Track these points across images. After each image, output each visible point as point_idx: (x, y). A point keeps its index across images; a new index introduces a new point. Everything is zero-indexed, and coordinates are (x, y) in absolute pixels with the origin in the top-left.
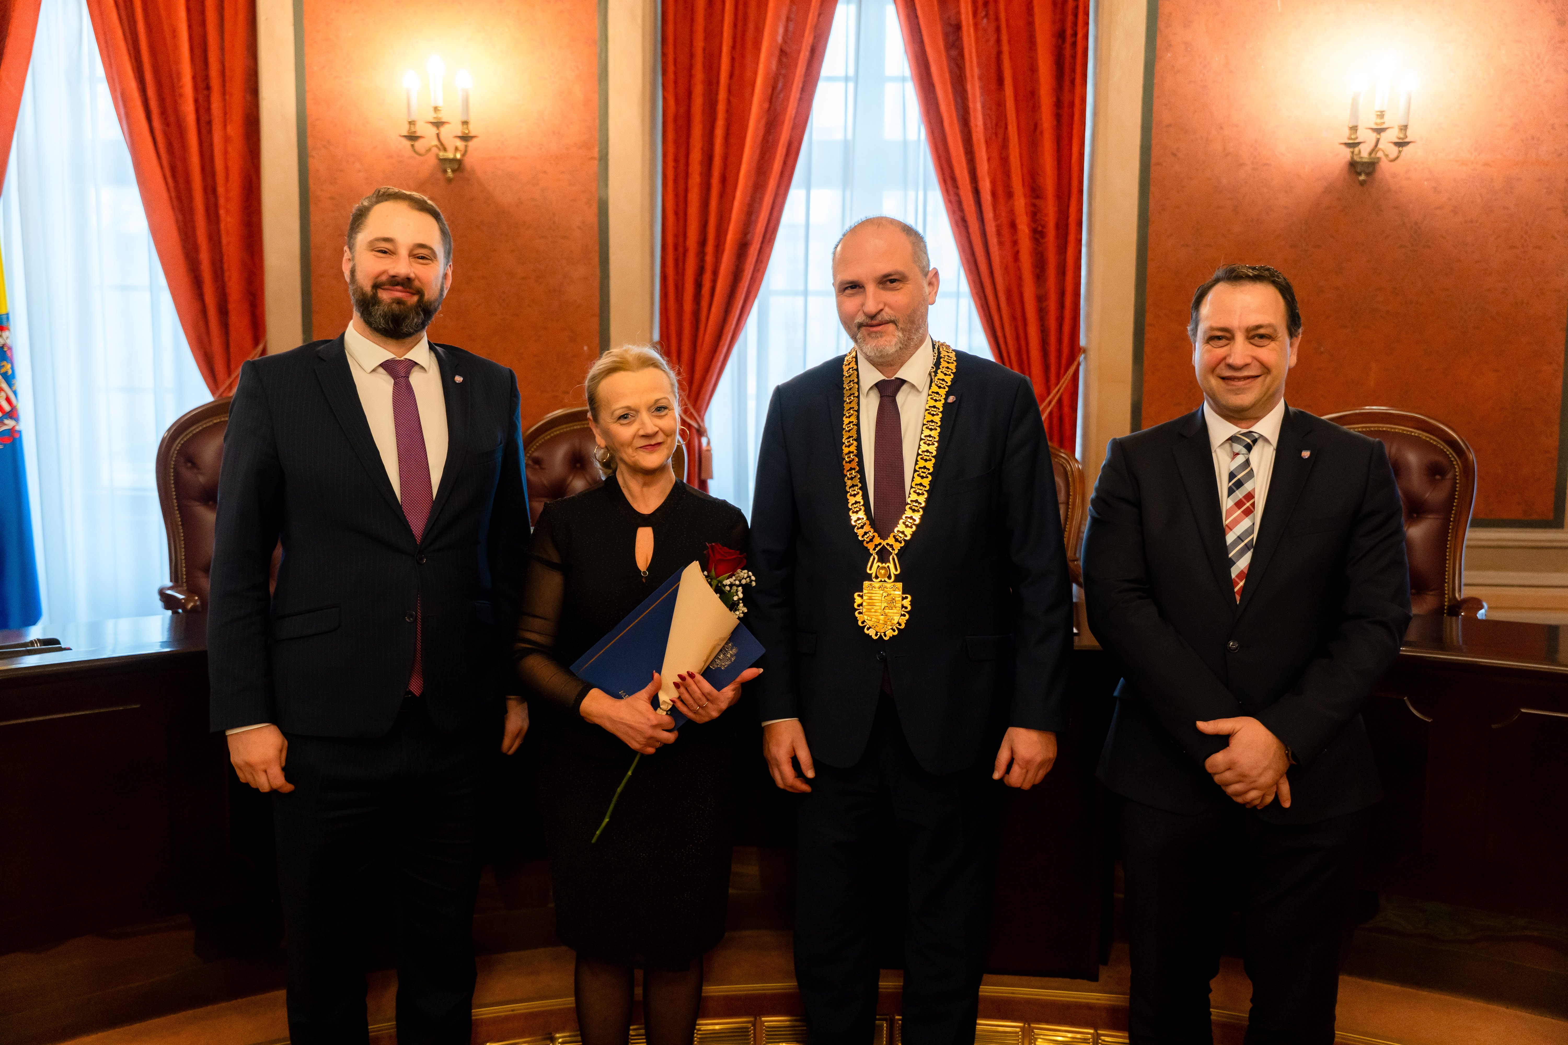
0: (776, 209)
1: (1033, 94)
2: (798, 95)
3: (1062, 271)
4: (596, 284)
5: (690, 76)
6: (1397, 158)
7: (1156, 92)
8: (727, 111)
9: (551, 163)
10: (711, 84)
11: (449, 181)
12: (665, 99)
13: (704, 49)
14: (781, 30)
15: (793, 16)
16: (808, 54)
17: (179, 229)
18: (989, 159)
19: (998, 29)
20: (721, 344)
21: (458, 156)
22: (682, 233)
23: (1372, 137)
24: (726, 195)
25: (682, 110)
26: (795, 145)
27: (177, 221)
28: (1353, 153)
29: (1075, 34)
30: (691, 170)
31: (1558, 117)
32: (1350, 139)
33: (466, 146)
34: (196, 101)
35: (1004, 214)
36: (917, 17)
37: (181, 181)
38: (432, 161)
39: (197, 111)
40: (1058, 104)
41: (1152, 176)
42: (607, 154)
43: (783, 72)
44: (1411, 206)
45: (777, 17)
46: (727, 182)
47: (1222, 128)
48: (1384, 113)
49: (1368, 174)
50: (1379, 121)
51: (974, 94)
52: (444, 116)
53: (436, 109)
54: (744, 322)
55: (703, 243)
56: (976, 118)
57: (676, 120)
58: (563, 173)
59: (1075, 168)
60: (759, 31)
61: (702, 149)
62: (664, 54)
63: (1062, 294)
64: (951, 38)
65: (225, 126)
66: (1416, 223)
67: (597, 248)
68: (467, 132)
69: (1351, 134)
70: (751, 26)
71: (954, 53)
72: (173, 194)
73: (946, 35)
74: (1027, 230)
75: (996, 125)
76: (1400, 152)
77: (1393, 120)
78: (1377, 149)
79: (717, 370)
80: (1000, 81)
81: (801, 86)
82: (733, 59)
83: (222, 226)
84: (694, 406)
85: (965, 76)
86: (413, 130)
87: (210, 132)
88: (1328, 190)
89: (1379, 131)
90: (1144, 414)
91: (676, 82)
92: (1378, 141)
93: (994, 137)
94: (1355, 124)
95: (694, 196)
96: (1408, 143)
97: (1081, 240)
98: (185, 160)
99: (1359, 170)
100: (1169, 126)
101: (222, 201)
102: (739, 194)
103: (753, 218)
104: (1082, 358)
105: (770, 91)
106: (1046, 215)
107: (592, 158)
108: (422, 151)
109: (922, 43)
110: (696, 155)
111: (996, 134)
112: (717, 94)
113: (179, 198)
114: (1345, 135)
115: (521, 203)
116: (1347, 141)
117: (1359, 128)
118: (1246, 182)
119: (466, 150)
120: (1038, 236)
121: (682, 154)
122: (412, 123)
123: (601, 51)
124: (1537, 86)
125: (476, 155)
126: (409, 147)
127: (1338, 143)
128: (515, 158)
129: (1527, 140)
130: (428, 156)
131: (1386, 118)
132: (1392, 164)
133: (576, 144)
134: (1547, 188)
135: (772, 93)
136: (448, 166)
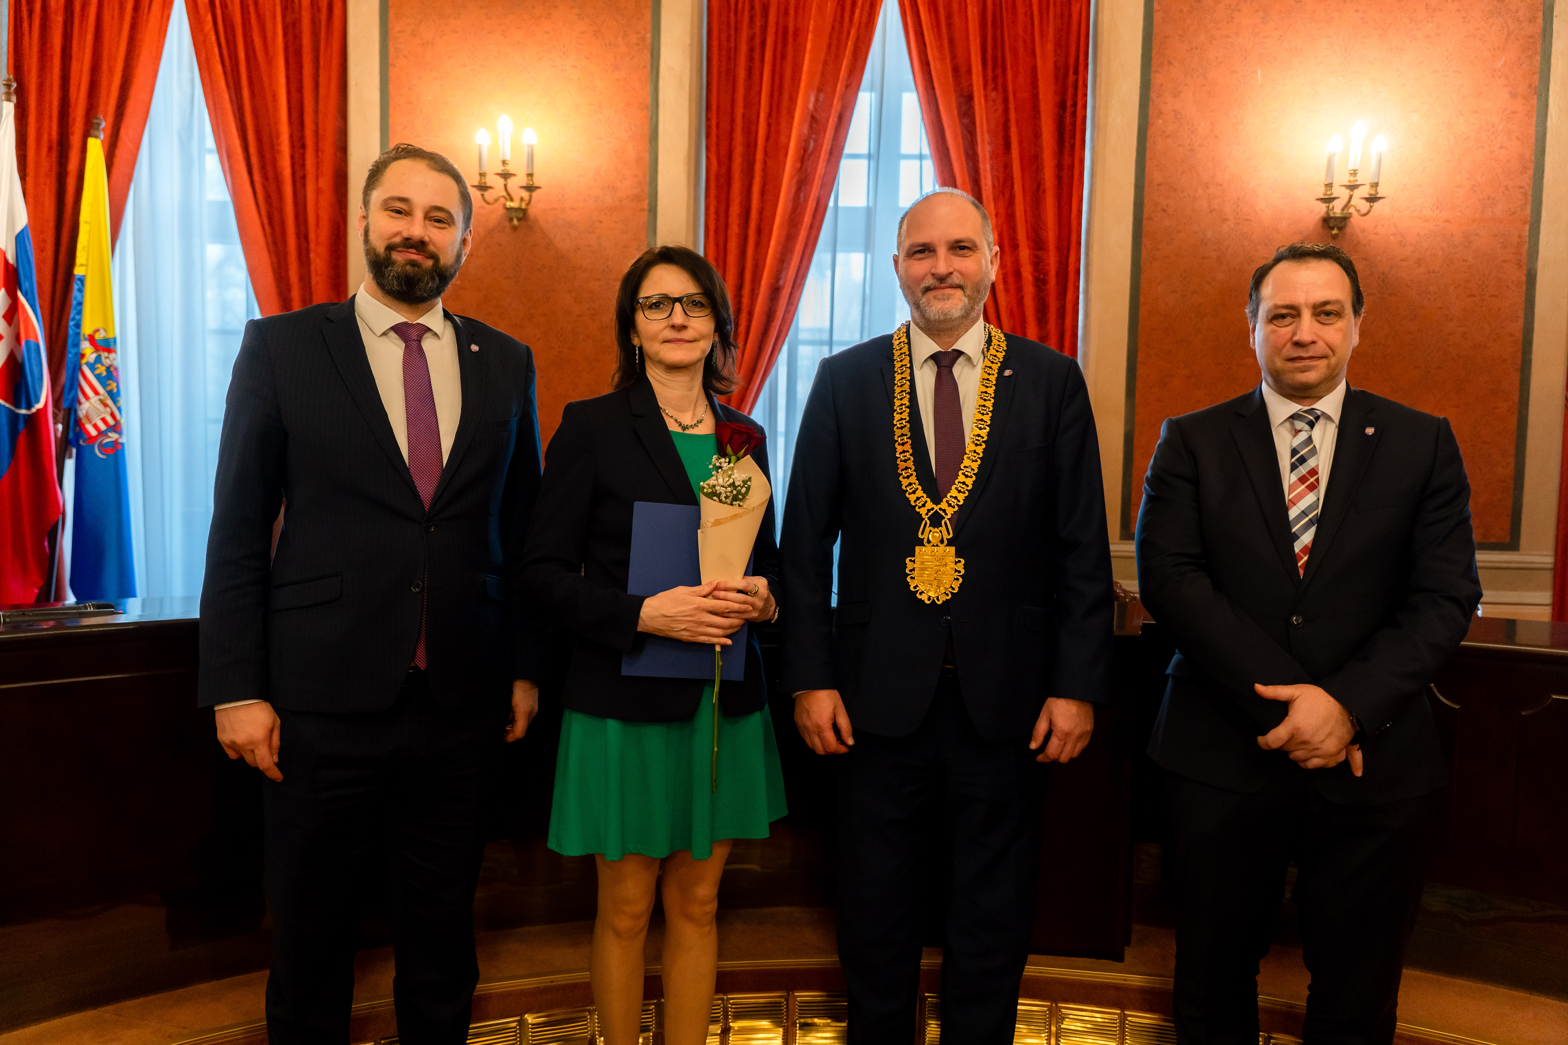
0: (806, 257)
1: (1037, 157)
2: (827, 157)
3: (1061, 315)
5: (731, 139)
6: (1369, 212)
7: (1149, 154)
8: (764, 170)
9: (606, 214)
10: (750, 146)
11: (515, 228)
12: (708, 158)
13: (744, 116)
14: (812, 99)
15: (822, 88)
16: (836, 120)
17: (274, 270)
19: (1006, 101)
20: (755, 376)
21: (523, 206)
23: (1344, 194)
24: (761, 245)
25: (723, 170)
26: (823, 201)
27: (272, 264)
28: (1328, 207)
29: (1075, 105)
30: (730, 220)
31: (1511, 179)
32: (1325, 195)
33: (530, 196)
34: (292, 157)
35: (1009, 264)
36: (933, 88)
37: (278, 229)
38: (501, 211)
39: (293, 165)
40: (1059, 166)
41: (1144, 229)
42: (656, 206)
44: (1378, 258)
45: (809, 88)
46: (763, 233)
47: (1207, 187)
48: (1356, 172)
49: (1340, 229)
50: (1352, 178)
51: (984, 157)
52: (511, 169)
53: (504, 162)
54: (775, 358)
56: (985, 178)
57: (717, 179)
58: (616, 222)
59: (1074, 222)
60: (793, 100)
61: (741, 203)
62: (708, 119)
63: (1061, 336)
64: (964, 108)
65: (317, 178)
66: (1383, 273)
68: (531, 183)
69: (1326, 191)
70: (786, 96)
71: (966, 121)
72: (270, 239)
73: (959, 106)
74: (1030, 278)
75: (1004, 184)
76: (1371, 207)
77: (1365, 178)
78: (1349, 205)
79: (751, 400)
80: (1007, 145)
81: (829, 148)
82: (769, 125)
83: (313, 268)
85: (976, 141)
86: (484, 181)
87: (304, 186)
89: (1352, 187)
90: (1136, 442)
91: (718, 144)
92: (1351, 197)
93: (1001, 196)
94: (1330, 182)
96: (1380, 198)
97: (1078, 288)
98: (281, 211)
99: (1331, 225)
100: (1160, 185)
101: (312, 246)
102: (773, 243)
103: (785, 265)
105: (802, 152)
106: (1048, 264)
107: (642, 210)
108: (492, 200)
109: (938, 110)
110: (735, 210)
111: (1003, 193)
112: (755, 155)
113: (275, 243)
114: (1321, 192)
115: (578, 248)
116: (1323, 197)
117: (1333, 185)
118: (1229, 236)
119: (530, 200)
120: (1040, 284)
121: (723, 208)
122: (482, 175)
123: (652, 115)
124: (1492, 152)
125: (538, 206)
126: (480, 197)
127: (1314, 199)
128: (574, 209)
129: (1484, 199)
130: (496, 205)
131: (1359, 176)
132: (1364, 218)
133: (628, 197)
134: (1502, 243)
135: (804, 154)
136: (514, 214)
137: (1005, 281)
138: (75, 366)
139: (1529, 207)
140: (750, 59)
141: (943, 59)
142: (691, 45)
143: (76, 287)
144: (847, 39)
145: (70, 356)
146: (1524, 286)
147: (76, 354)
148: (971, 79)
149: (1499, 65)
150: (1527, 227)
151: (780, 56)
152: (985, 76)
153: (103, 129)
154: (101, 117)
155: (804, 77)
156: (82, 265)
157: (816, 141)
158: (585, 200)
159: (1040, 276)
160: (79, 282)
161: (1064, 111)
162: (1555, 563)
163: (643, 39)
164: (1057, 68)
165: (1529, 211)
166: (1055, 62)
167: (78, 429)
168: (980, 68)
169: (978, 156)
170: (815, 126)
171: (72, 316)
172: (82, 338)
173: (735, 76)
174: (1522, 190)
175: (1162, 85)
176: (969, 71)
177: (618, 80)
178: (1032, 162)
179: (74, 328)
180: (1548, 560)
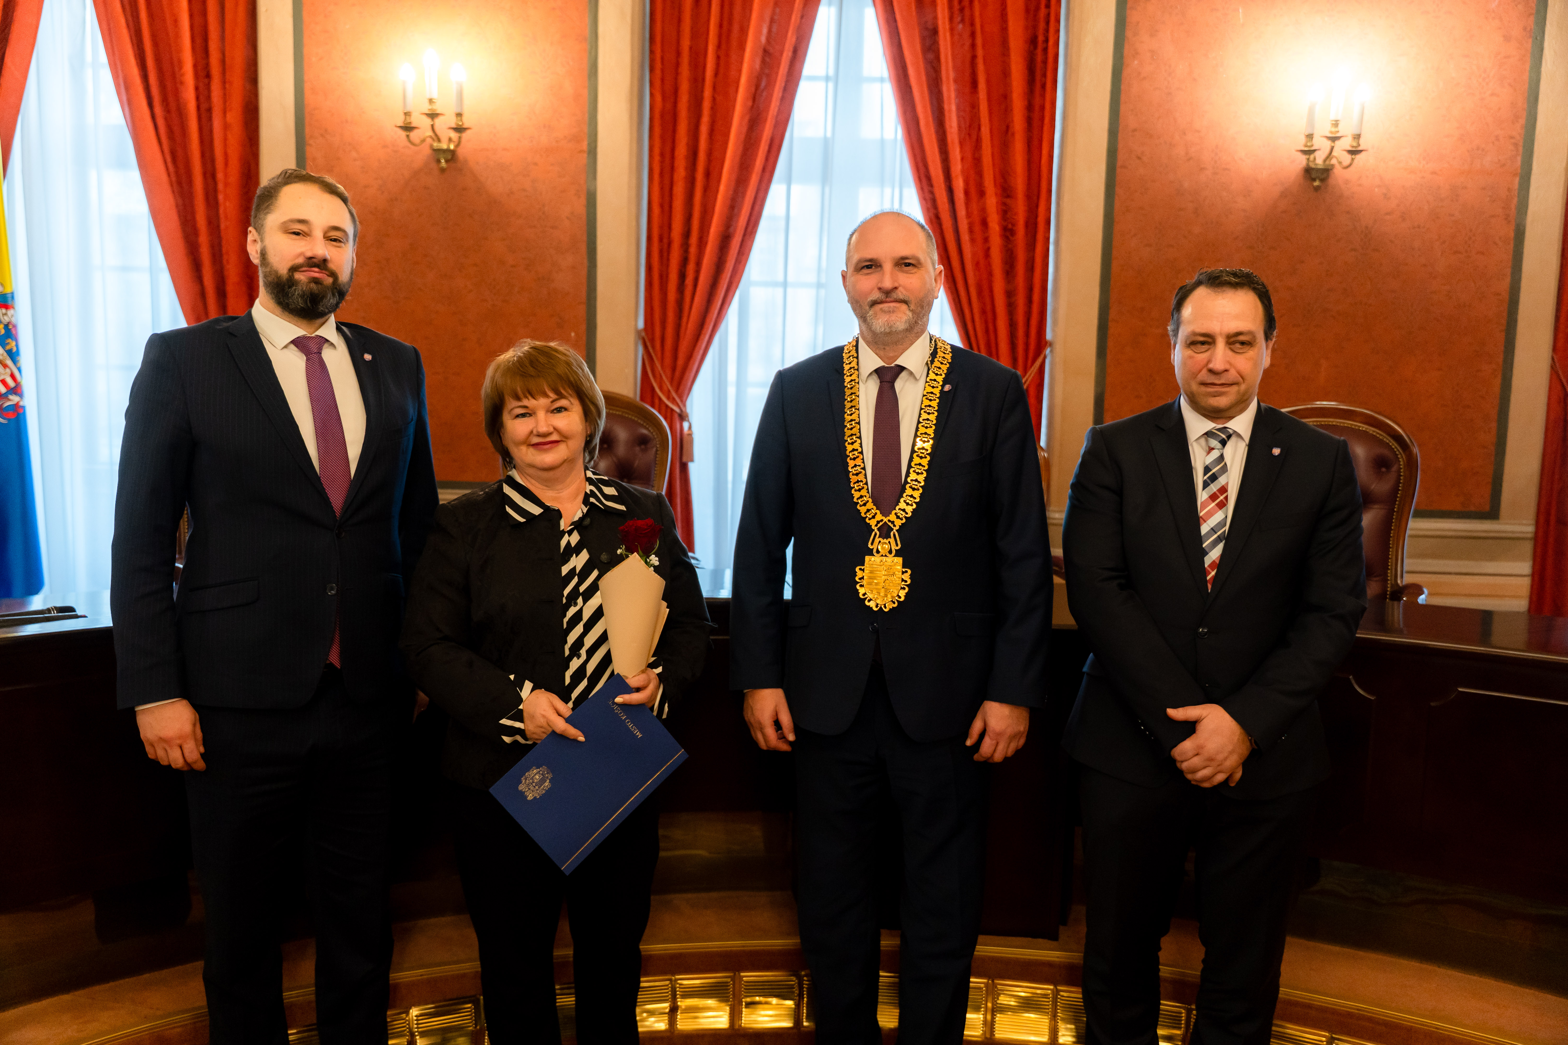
0: (759, 202)
1: (1006, 97)
2: (780, 95)
3: (1031, 268)
4: (584, 272)
5: (677, 73)
6: (1350, 165)
7: (1123, 97)
8: (712, 108)
9: (541, 155)
10: (697, 81)
11: (443, 170)
12: (652, 95)
13: (691, 48)
14: (765, 31)
15: (776, 17)
16: (790, 54)
17: (179, 213)
18: (962, 159)
19: (973, 35)
20: (704, 332)
21: (452, 147)
22: (667, 225)
23: (1327, 144)
24: (710, 190)
25: (669, 106)
26: (776, 142)
29: (1047, 41)
30: (676, 164)
31: (1500, 130)
32: (1306, 146)
33: (460, 138)
34: (197, 88)
35: (975, 212)
36: (895, 21)
38: (426, 151)
39: (198, 97)
40: (1030, 108)
41: (1118, 178)
42: (595, 147)
43: (767, 71)
44: (1362, 211)
45: (761, 18)
46: (712, 176)
47: (1185, 134)
48: (1338, 122)
49: (1322, 180)
50: (1334, 129)
51: (949, 97)
52: (438, 108)
53: (431, 101)
54: (725, 311)
55: (687, 235)
56: (950, 120)
57: (662, 116)
58: (552, 164)
59: (1044, 167)
60: (744, 31)
61: (687, 144)
62: (652, 52)
63: (1030, 289)
64: (928, 42)
65: (225, 112)
66: (1367, 227)
67: (585, 238)
68: (461, 124)
69: (1307, 142)
70: (736, 27)
71: (931, 56)
73: (923, 39)
74: (997, 228)
75: (970, 126)
76: (1353, 159)
77: (1347, 130)
78: (1331, 156)
79: (699, 357)
80: (974, 84)
81: (783, 84)
82: (718, 57)
84: (677, 392)
85: (941, 79)
86: (408, 120)
87: (210, 120)
88: (1283, 195)
89: (1334, 139)
90: (1106, 406)
91: (663, 80)
92: (1332, 149)
93: (967, 137)
94: (1311, 133)
95: (679, 190)
96: (1361, 151)
97: (1048, 239)
99: (1313, 176)
100: (1135, 130)
102: (722, 188)
103: (736, 210)
104: (1048, 351)
105: (753, 89)
106: (1016, 214)
107: (581, 151)
108: (417, 141)
109: (900, 47)
110: (682, 150)
112: (702, 91)
114: (1301, 143)
115: (512, 193)
116: (1303, 148)
117: (1314, 136)
118: (1207, 186)
119: (459, 142)
120: (1008, 234)
121: (668, 149)
122: (407, 114)
123: (591, 48)
124: (1483, 99)
125: (469, 146)
126: (404, 137)
127: (1294, 150)
128: (507, 150)
129: (1473, 150)
130: (423, 146)
131: (1340, 127)
132: (1345, 171)
133: (565, 137)
134: (1491, 197)
135: (756, 90)
136: (442, 156)
137: (971, 231)
139: (1517, 159)
146: (1512, 243)
148: (935, 11)
149: (1493, 6)
150: (1517, 180)
152: (951, 8)
155: (756, 6)
157: (768, 76)
158: (519, 140)
159: (1007, 225)
161: (1035, 48)
162: (1536, 533)
165: (1516, 165)
169: (943, 97)
174: (1513, 141)
175: (1138, 23)
177: (554, 9)
178: (1001, 102)
180: (1528, 529)
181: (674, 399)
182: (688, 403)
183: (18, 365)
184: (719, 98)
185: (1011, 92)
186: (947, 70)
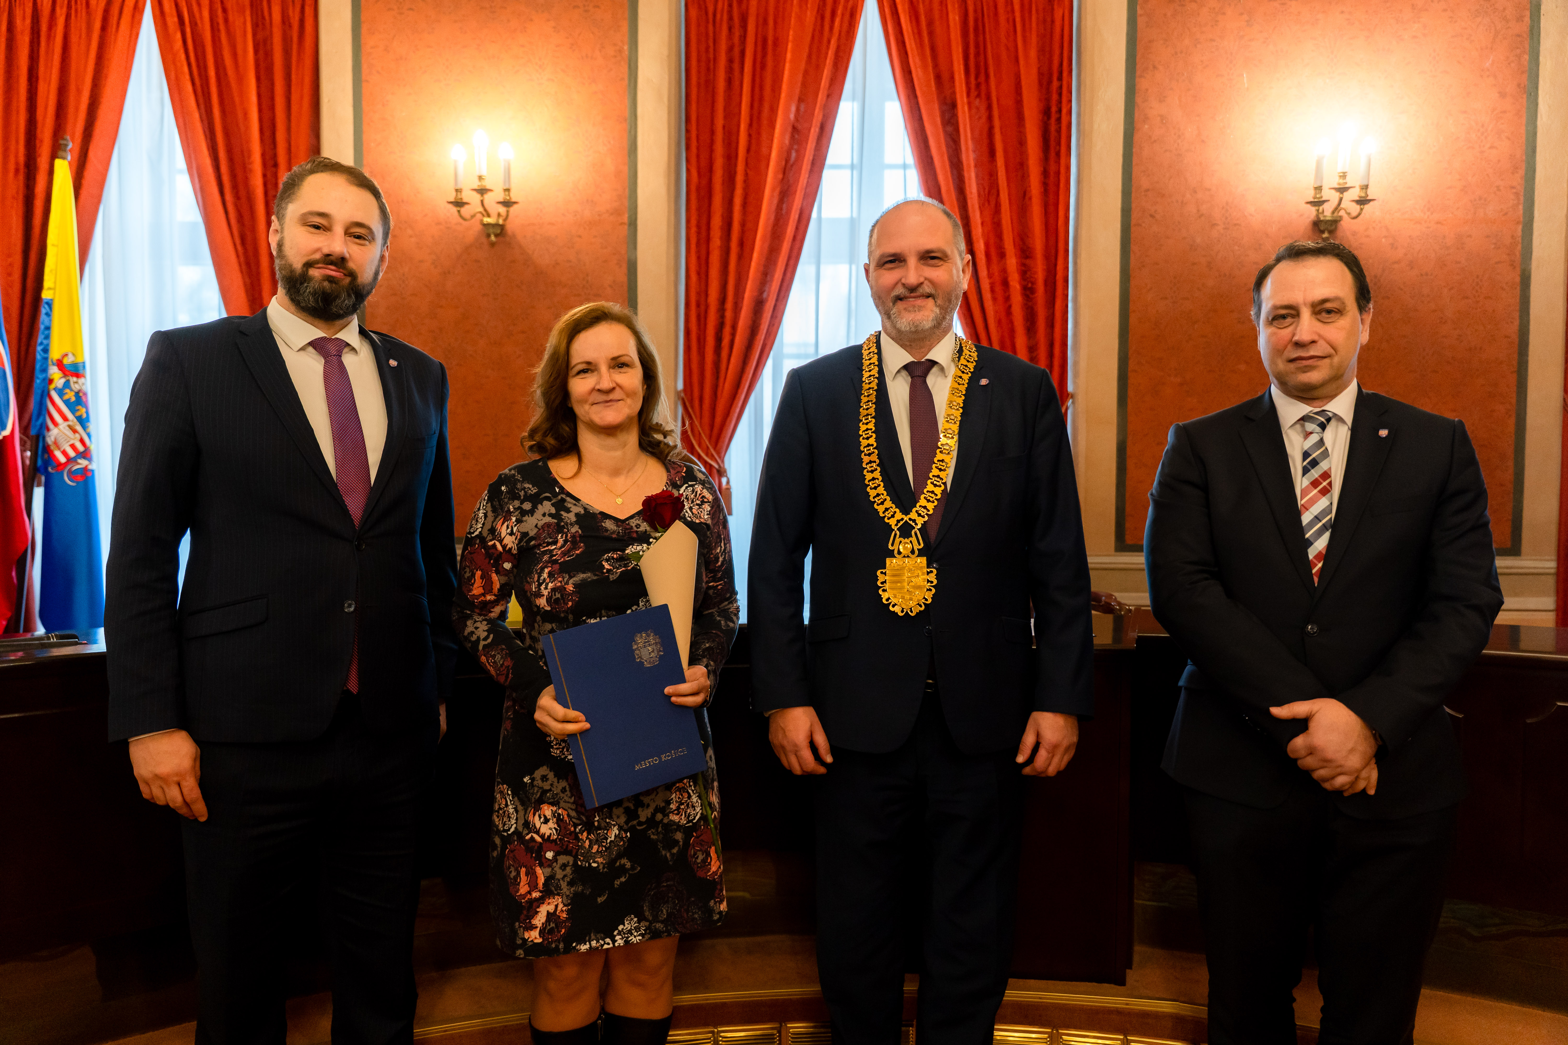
0: (790, 269)
1: (1022, 164)
2: (809, 167)
3: (1051, 324)
5: (712, 151)
6: (1359, 214)
7: (1135, 160)
8: (745, 181)
9: (584, 229)
10: (731, 158)
11: (493, 245)
12: (688, 170)
13: (724, 127)
14: (793, 108)
15: (803, 97)
16: (817, 130)
17: (247, 291)
18: (982, 224)
19: (989, 108)
20: (740, 391)
21: (501, 222)
22: (704, 292)
23: (1334, 197)
24: (744, 258)
25: (704, 182)
26: (806, 213)
27: (245, 284)
28: (1318, 210)
29: (1060, 111)
30: (712, 235)
31: (1502, 180)
32: (1314, 198)
33: (508, 212)
34: (264, 176)
35: (997, 274)
36: (916, 97)
38: (478, 227)
39: (265, 184)
40: (1045, 173)
41: (1132, 236)
42: (636, 219)
44: (1371, 261)
45: (790, 98)
46: (745, 246)
47: (1195, 192)
48: (1346, 174)
50: (1341, 181)
51: (969, 165)
52: (487, 184)
53: (480, 178)
55: (723, 301)
56: (970, 186)
57: (698, 193)
58: (595, 237)
60: (774, 110)
61: (722, 216)
62: (688, 131)
63: (1051, 345)
64: (947, 116)
66: (1376, 277)
68: (508, 198)
69: (1316, 194)
70: (766, 107)
71: (950, 129)
73: (942, 114)
74: (1018, 287)
75: (989, 192)
76: (1362, 209)
77: (1354, 180)
78: (1339, 208)
79: (736, 415)
80: (992, 153)
81: (811, 158)
82: (750, 135)
84: (715, 449)
85: (960, 149)
86: (460, 197)
89: (1342, 190)
91: (698, 156)
92: (1341, 199)
93: (987, 204)
94: (1320, 185)
95: (715, 258)
96: (1370, 200)
97: (1067, 296)
99: (1322, 228)
100: (1147, 190)
102: (755, 256)
103: (768, 278)
104: (1070, 402)
105: (784, 163)
106: (1036, 273)
107: (622, 224)
108: (468, 217)
109: (921, 119)
110: (717, 222)
111: (989, 202)
112: (736, 165)
113: (248, 264)
114: (1310, 196)
115: (557, 264)
116: (1312, 200)
117: (1323, 188)
118: (1219, 241)
119: (507, 216)
120: (1028, 293)
121: (704, 220)
122: (458, 191)
123: (631, 127)
124: (1482, 152)
125: (516, 221)
126: (456, 213)
127: (1304, 202)
128: (553, 224)
129: (1475, 200)
130: (473, 220)
131: (1348, 179)
132: (1355, 221)
133: (607, 211)
134: (1495, 244)
135: (786, 165)
136: (491, 230)
137: (992, 290)
138: (43, 392)
139: (1521, 207)
140: (730, 70)
141: (925, 67)
142: (669, 56)
143: (43, 311)
144: (828, 48)
145: (38, 381)
146: (1518, 288)
147: (44, 379)
148: (954, 86)
149: (1487, 64)
150: (1520, 227)
151: (760, 66)
152: (968, 83)
153: (70, 151)
154: (68, 137)
155: (784, 86)
156: (49, 289)
157: (797, 151)
158: (564, 215)
159: (1028, 284)
160: (46, 306)
161: (1049, 117)
162: (1558, 568)
163: (620, 51)
164: (1040, 74)
165: (1522, 212)
166: (1039, 68)
167: (46, 456)
168: (963, 76)
169: (962, 164)
170: (796, 136)
171: (39, 341)
172: (50, 363)
173: (714, 88)
174: (1515, 191)
175: (1147, 90)
176: (952, 78)
177: (595, 93)
178: (1018, 169)
179: (41, 353)
180: (1550, 564)
181: (712, 455)
182: (726, 459)
183: (88, 430)
184: (750, 173)
185: (1027, 159)
186: (966, 141)
